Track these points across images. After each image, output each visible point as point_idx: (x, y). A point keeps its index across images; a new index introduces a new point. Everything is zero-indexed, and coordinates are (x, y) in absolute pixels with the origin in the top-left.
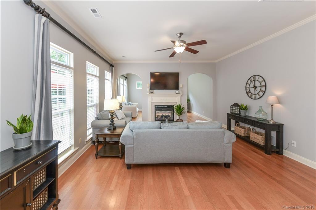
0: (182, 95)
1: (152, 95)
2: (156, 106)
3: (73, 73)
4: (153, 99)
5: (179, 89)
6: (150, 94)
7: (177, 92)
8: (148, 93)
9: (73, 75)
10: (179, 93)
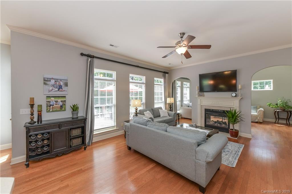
0: (242, 98)
1: (202, 98)
2: (206, 110)
3: (115, 83)
4: (202, 103)
5: (236, 91)
6: (198, 96)
7: (234, 95)
8: (197, 96)
9: (115, 85)
10: (236, 96)
